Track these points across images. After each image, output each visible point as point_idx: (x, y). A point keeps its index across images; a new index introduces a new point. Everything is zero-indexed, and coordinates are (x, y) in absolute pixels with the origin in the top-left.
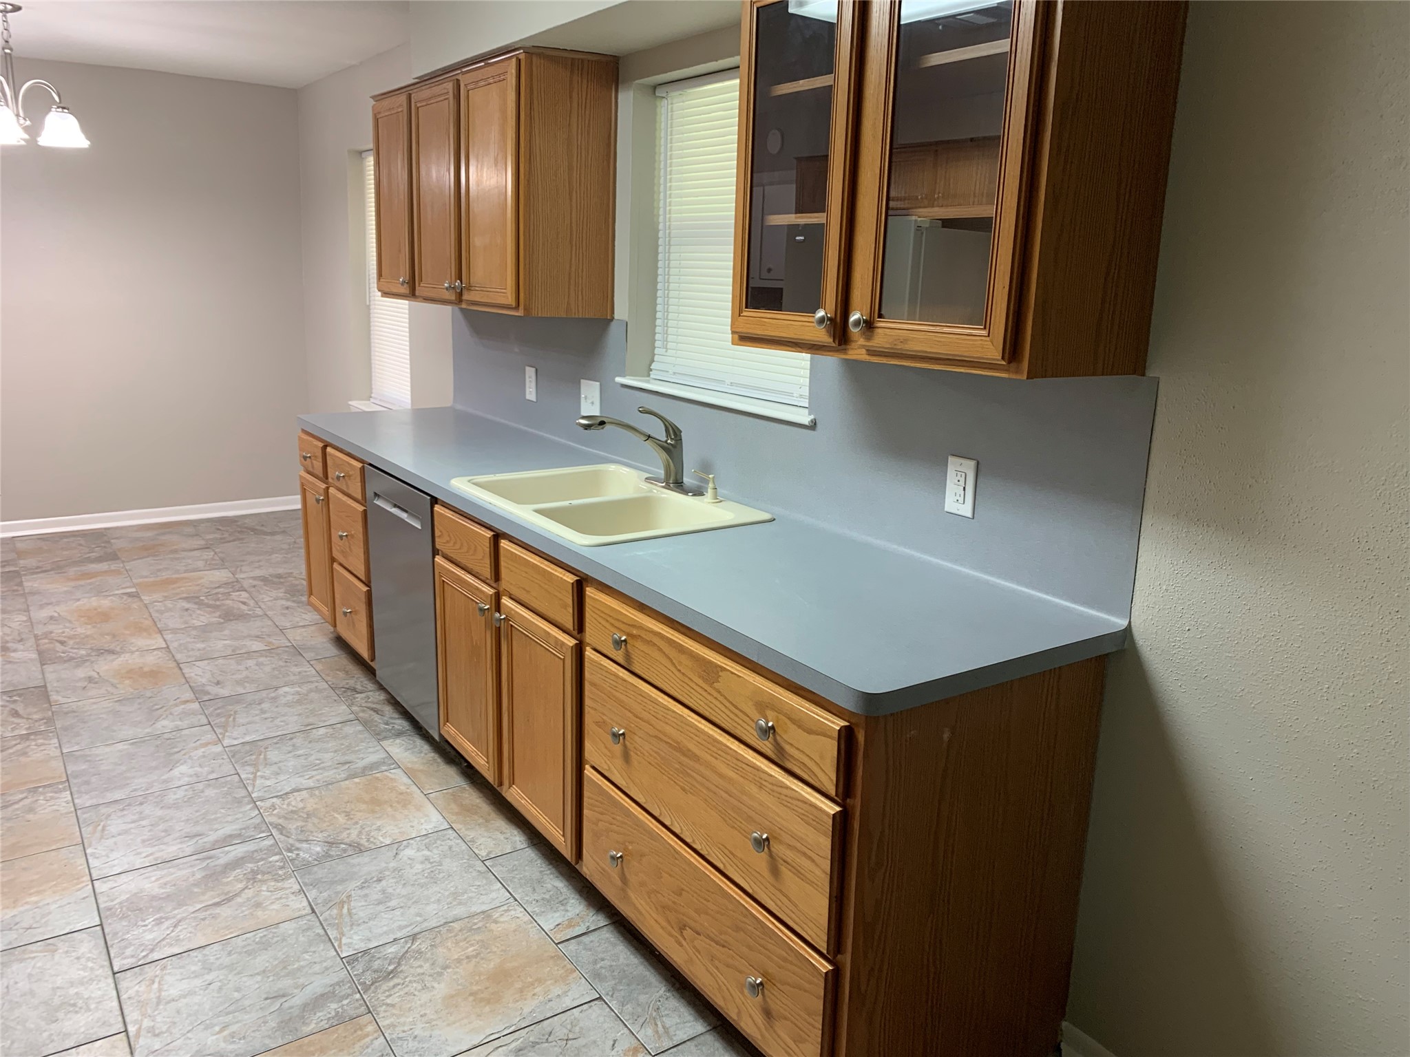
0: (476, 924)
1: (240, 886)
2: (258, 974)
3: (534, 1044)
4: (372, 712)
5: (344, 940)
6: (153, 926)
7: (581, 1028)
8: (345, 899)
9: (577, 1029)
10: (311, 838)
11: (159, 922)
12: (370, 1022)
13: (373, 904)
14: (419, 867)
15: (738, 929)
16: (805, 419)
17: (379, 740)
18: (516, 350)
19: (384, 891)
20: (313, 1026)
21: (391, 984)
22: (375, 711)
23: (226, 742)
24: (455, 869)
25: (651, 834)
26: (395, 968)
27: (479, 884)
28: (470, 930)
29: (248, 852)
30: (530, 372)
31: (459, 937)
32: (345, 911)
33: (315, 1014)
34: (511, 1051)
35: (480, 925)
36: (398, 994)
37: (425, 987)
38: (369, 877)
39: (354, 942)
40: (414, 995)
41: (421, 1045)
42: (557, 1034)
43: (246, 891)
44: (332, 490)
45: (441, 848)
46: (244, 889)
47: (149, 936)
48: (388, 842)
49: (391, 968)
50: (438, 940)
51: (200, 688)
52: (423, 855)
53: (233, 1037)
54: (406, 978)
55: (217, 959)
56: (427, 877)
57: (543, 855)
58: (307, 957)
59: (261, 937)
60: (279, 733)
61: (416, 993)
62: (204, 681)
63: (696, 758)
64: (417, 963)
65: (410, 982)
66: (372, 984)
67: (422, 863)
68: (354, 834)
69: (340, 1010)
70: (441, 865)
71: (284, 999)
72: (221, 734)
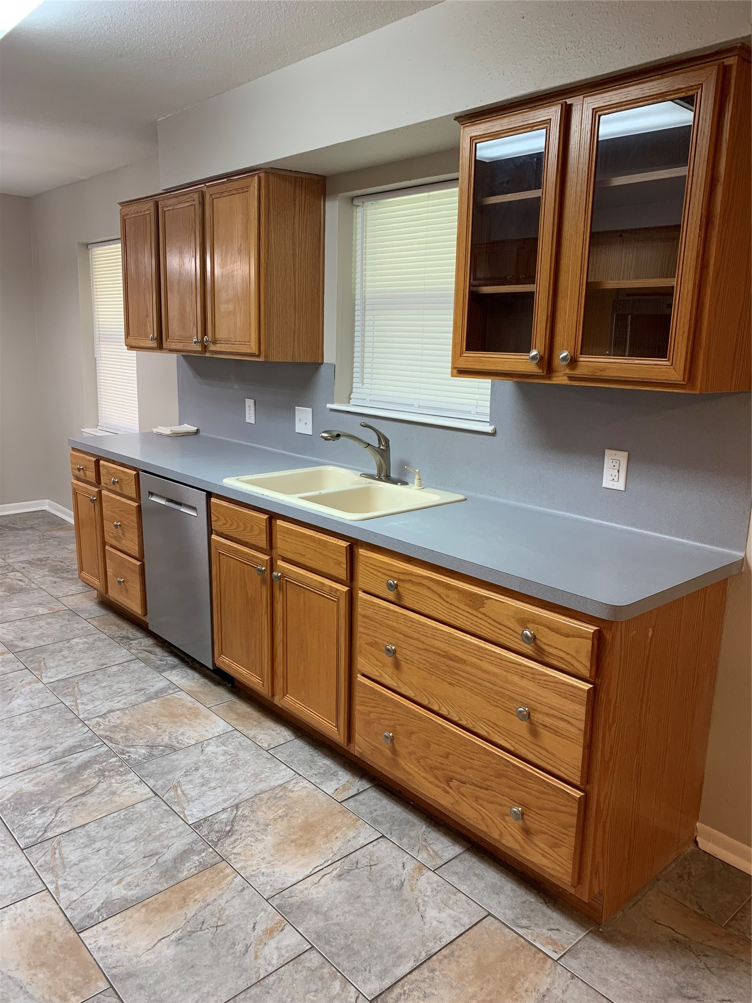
0: (277, 794)
1: (95, 781)
2: (132, 841)
3: (349, 871)
4: (147, 653)
5: (186, 813)
6: (39, 813)
7: (377, 857)
8: (176, 784)
9: (374, 858)
10: (135, 744)
11: (43, 810)
12: (228, 867)
13: (198, 786)
14: (222, 758)
15: (500, 776)
16: (489, 429)
17: (160, 672)
18: (236, 387)
19: (203, 777)
20: (185, 873)
21: (232, 839)
22: (149, 652)
23: (45, 680)
24: (249, 758)
25: (420, 718)
26: (231, 828)
27: (270, 766)
28: (275, 798)
29: (91, 757)
30: (249, 403)
31: (269, 804)
32: (179, 792)
33: (184, 865)
34: (334, 877)
35: (280, 794)
36: (239, 846)
37: (257, 840)
38: (188, 768)
39: (194, 813)
40: (252, 846)
41: (269, 879)
42: (362, 863)
43: (100, 784)
44: (104, 492)
45: (233, 744)
46: (98, 783)
47: (39, 822)
48: (193, 743)
49: (228, 828)
50: (255, 807)
51: (10, 643)
52: (222, 750)
53: (130, 886)
54: (241, 834)
55: (97, 833)
56: (230, 765)
57: (308, 743)
58: (163, 826)
59: (124, 815)
60: (83, 672)
61: (252, 844)
62: (11, 638)
63: (463, 661)
64: (245, 824)
65: (245, 837)
66: (218, 841)
67: (223, 755)
68: (166, 740)
69: (201, 860)
70: (238, 756)
71: (158, 857)
72: (38, 675)
